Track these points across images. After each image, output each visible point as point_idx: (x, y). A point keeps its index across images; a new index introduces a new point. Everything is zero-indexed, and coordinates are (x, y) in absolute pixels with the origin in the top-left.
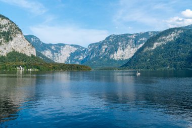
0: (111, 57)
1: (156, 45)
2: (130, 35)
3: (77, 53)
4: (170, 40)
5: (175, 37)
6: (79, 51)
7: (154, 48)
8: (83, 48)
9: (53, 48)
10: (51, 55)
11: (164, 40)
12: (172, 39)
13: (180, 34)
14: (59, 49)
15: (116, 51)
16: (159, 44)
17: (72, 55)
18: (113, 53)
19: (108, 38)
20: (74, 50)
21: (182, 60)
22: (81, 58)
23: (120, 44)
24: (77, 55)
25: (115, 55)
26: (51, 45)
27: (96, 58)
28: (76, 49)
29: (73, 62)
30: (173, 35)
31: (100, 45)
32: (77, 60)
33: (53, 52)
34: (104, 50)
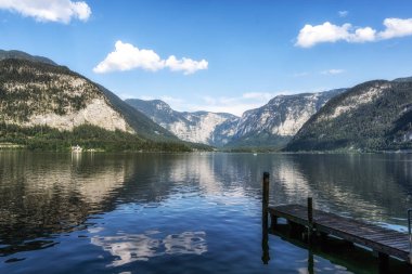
0: (275, 130)
1: (338, 110)
2: (309, 94)
3: (226, 126)
4: (366, 101)
5: (374, 97)
6: (230, 122)
7: (335, 116)
8: (235, 117)
9: (188, 118)
10: (185, 129)
11: (354, 102)
12: (370, 99)
13: (384, 91)
14: (198, 120)
15: (283, 121)
16: (345, 108)
17: (219, 129)
18: (278, 125)
19: (272, 101)
20: (221, 120)
21: (377, 136)
22: (232, 133)
23: (290, 109)
24: (226, 128)
25: (281, 127)
26: (186, 113)
27: (252, 134)
28: (224, 119)
29: (219, 139)
30: (371, 93)
31: (259, 112)
32: (225, 137)
33: (188, 123)
34: (264, 120)
